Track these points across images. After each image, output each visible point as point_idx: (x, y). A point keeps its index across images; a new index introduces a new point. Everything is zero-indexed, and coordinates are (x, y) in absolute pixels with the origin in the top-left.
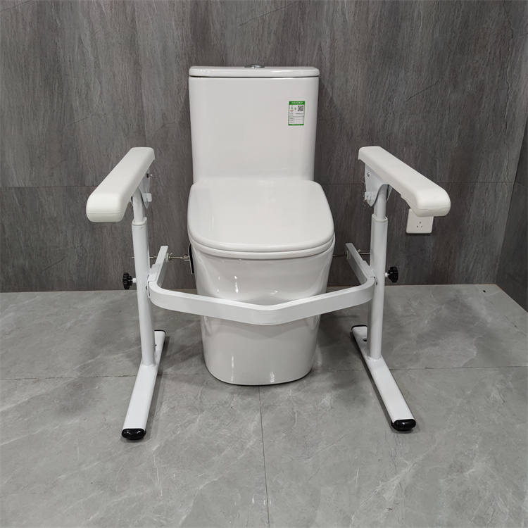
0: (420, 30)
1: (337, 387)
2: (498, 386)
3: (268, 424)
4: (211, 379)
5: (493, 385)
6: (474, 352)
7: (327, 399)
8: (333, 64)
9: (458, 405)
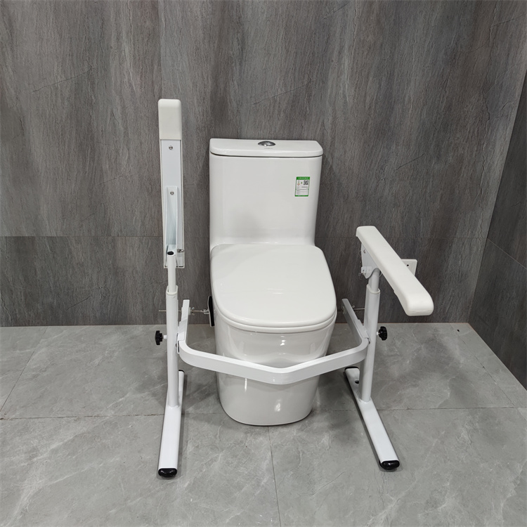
0: (410, 112)
1: (333, 427)
2: (467, 426)
3: (277, 463)
4: (227, 418)
5: (463, 426)
6: (447, 393)
7: (326, 439)
8: (333, 138)
9: (434, 445)
